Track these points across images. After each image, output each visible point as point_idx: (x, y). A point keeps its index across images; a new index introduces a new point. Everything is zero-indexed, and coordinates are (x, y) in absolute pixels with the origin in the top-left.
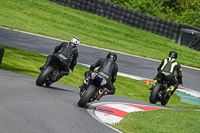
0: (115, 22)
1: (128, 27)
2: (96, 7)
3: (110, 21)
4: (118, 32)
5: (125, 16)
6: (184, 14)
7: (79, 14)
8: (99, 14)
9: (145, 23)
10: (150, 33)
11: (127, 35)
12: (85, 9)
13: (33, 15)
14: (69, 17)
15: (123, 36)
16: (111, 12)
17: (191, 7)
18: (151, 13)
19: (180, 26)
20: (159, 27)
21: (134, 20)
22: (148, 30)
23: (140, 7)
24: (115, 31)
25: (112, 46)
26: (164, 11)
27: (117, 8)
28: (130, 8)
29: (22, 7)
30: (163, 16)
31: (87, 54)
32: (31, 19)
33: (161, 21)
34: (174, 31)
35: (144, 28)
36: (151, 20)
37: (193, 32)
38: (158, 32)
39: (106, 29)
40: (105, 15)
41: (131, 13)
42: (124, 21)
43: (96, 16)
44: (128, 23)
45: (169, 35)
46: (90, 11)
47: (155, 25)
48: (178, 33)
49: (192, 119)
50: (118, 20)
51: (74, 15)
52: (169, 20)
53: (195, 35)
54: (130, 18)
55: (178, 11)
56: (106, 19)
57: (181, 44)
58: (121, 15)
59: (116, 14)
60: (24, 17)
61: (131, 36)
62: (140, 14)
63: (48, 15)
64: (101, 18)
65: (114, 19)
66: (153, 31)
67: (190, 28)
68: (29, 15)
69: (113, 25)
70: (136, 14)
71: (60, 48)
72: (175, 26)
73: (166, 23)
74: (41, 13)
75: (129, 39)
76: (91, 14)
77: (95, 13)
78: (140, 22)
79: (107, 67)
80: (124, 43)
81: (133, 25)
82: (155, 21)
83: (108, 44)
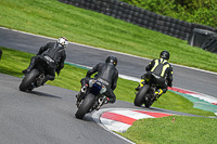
0: (122, 22)
1: (136, 26)
2: (101, 6)
3: (117, 20)
4: (125, 32)
5: (133, 15)
6: (197, 12)
7: (83, 12)
8: (105, 13)
9: (154, 23)
10: (160, 34)
11: (135, 36)
12: (90, 8)
13: (33, 13)
14: (72, 16)
15: (131, 37)
16: (118, 10)
17: (205, 5)
18: (161, 11)
19: (193, 26)
20: (170, 27)
21: (143, 19)
22: (158, 30)
23: (149, 5)
24: (122, 32)
25: (119, 48)
26: (176, 10)
27: (124, 7)
28: (138, 6)
29: (22, 5)
30: (174, 15)
31: (92, 56)
32: (31, 18)
33: (172, 21)
34: (186, 31)
35: (153, 28)
36: (161, 19)
37: (207, 32)
38: (168, 32)
39: (112, 29)
40: (111, 14)
41: (140, 11)
42: (132, 21)
43: (102, 14)
44: (137, 22)
45: (181, 36)
46: (95, 9)
47: (165, 25)
48: (191, 33)
49: (206, 127)
50: (126, 19)
51: (78, 13)
52: (181, 20)
53: (209, 35)
54: (138, 17)
55: (191, 9)
56: (112, 18)
57: (194, 45)
58: (128, 14)
59: (123, 12)
60: (24, 16)
61: (140, 37)
62: (149, 12)
63: (49, 14)
64: (107, 17)
65: (122, 18)
66: (163, 31)
67: (204, 28)
68: (29, 13)
69: (120, 24)
70: (145, 13)
71: (45, 49)
72: (187, 26)
73: (177, 23)
74: (42, 12)
75: (137, 39)
76: (96, 13)
77: (100, 11)
78: (149, 21)
79: (107, 73)
80: (132, 44)
81: (142, 24)
82: (166, 20)
83: (115, 45)
